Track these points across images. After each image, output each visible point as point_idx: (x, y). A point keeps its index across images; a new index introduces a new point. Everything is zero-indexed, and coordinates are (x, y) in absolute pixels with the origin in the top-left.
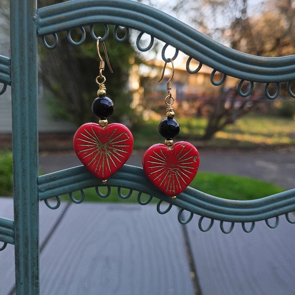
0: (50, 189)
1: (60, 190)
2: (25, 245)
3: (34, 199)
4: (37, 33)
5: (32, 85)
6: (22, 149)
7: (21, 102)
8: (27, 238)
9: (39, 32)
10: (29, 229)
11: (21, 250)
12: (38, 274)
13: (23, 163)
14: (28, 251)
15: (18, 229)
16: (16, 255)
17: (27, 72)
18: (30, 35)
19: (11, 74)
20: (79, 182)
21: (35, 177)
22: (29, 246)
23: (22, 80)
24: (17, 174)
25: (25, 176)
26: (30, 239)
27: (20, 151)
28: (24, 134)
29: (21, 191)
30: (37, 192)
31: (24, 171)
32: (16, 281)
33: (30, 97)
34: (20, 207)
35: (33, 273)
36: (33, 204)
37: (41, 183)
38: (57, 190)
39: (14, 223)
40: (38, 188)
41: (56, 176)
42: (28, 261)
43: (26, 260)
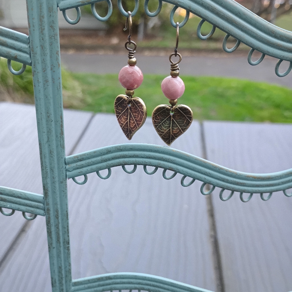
0: (78, 168)
1: (88, 169)
2: (56, 217)
3: (62, 178)
4: (58, 6)
5: (54, 67)
6: (48, 132)
7: (44, 84)
8: (57, 211)
10: (59, 203)
11: (52, 221)
12: (69, 240)
13: (49, 145)
14: (58, 222)
15: (49, 204)
16: (47, 225)
17: (48, 51)
18: (50, 10)
19: (30, 53)
21: (62, 158)
22: (60, 218)
23: (44, 61)
24: (44, 155)
25: (52, 157)
26: (60, 212)
27: (46, 133)
28: (48, 117)
29: (49, 171)
30: (64, 172)
31: (51, 152)
32: (49, 245)
33: (53, 79)
34: (49, 186)
35: (65, 239)
36: (62, 182)
37: (69, 164)
38: (84, 169)
39: (44, 198)
40: (66, 167)
41: (83, 157)
42: (59, 230)
43: (58, 229)
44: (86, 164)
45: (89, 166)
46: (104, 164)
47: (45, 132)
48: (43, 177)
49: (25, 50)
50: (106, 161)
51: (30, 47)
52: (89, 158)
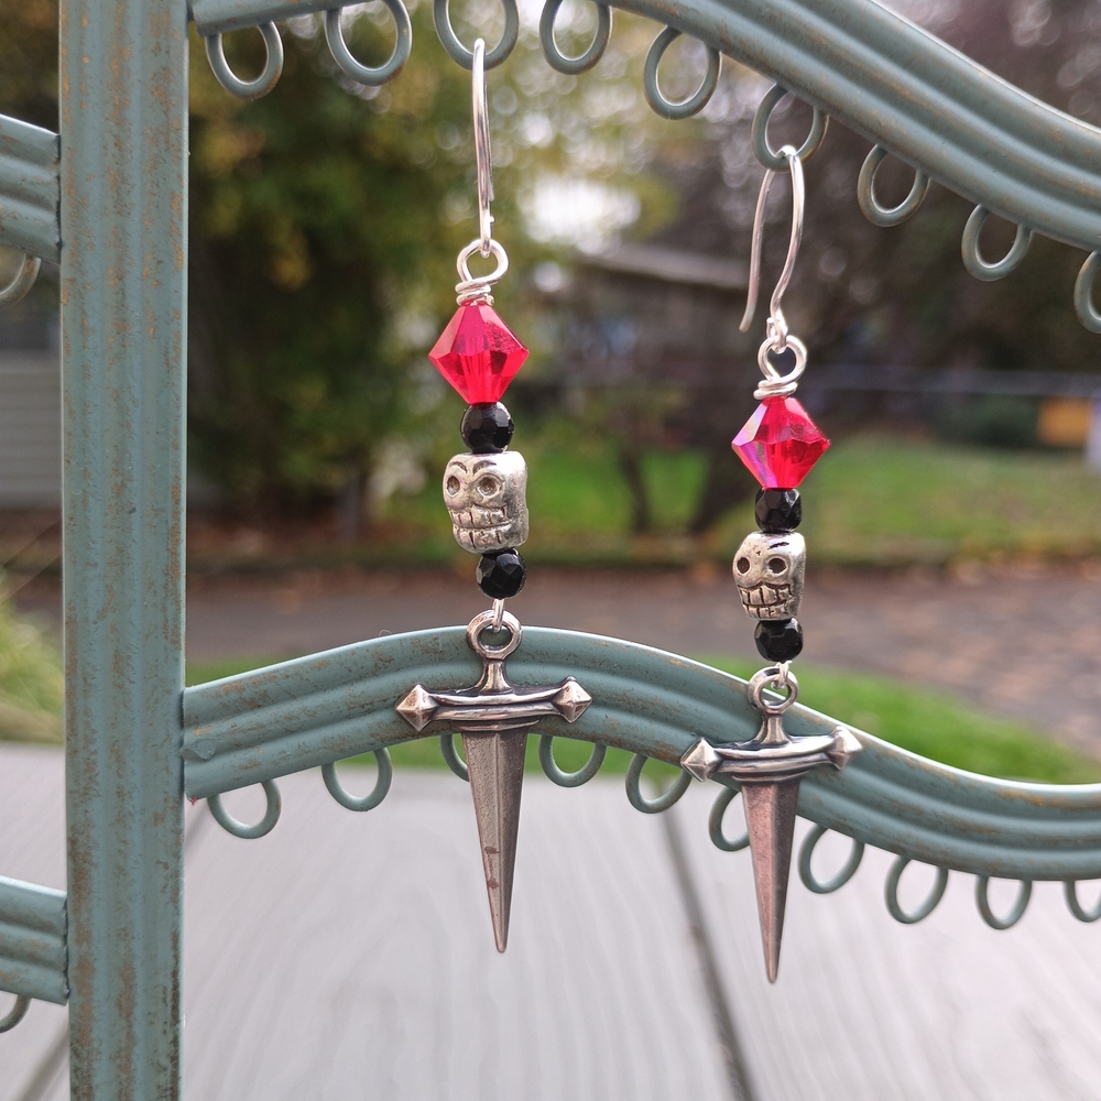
0: (237, 746)
1: (284, 752)
2: (119, 1006)
3: (160, 797)
4: (190, 16)
5: (159, 262)
6: (111, 563)
8: (126, 975)
9: (197, 10)
10: (138, 930)
11: (102, 1033)
13: (113, 629)
14: (130, 1036)
15: (89, 933)
16: (74, 1053)
17: (136, 197)
18: (158, 25)
19: (59, 204)
20: (369, 712)
21: (169, 692)
22: (138, 1012)
23: (115, 239)
24: (85, 680)
25: (120, 687)
26: (140, 981)
27: (100, 570)
28: (120, 489)
29: (101, 758)
30: (175, 763)
31: (119, 662)
36: (158, 819)
37: (197, 721)
38: (267, 752)
39: (66, 904)
40: (181, 743)
41: (264, 687)
42: (130, 1079)
43: (124, 1076)
44: (278, 722)
45: (289, 732)
46: (363, 725)
47: (96, 564)
48: (70, 793)
49: (40, 191)
50: (368, 708)
51: (58, 178)
52: (290, 695)
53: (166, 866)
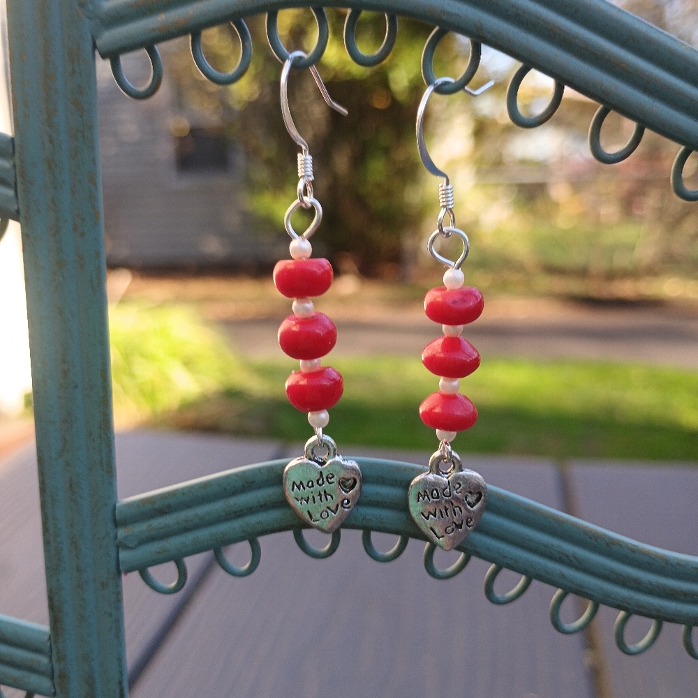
0: (153, 539)
1: (184, 543)
3: (105, 572)
4: (95, 47)
5: (83, 219)
6: (64, 421)
7: (54, 273)
8: (90, 682)
13: (68, 464)
15: (65, 656)
17: (65, 176)
18: (72, 56)
19: (16, 184)
20: (241, 516)
21: (106, 504)
23: (53, 204)
24: (52, 497)
25: (75, 501)
26: (99, 685)
27: (57, 426)
28: (67, 373)
29: (65, 546)
30: (113, 550)
33: (80, 258)
34: (67, 595)
36: (104, 585)
37: (125, 523)
38: (173, 543)
39: (50, 636)
40: (117, 536)
41: (168, 501)
44: (179, 523)
45: (187, 530)
46: (236, 525)
47: (54, 422)
50: (239, 514)
52: (187, 506)
53: (111, 615)
